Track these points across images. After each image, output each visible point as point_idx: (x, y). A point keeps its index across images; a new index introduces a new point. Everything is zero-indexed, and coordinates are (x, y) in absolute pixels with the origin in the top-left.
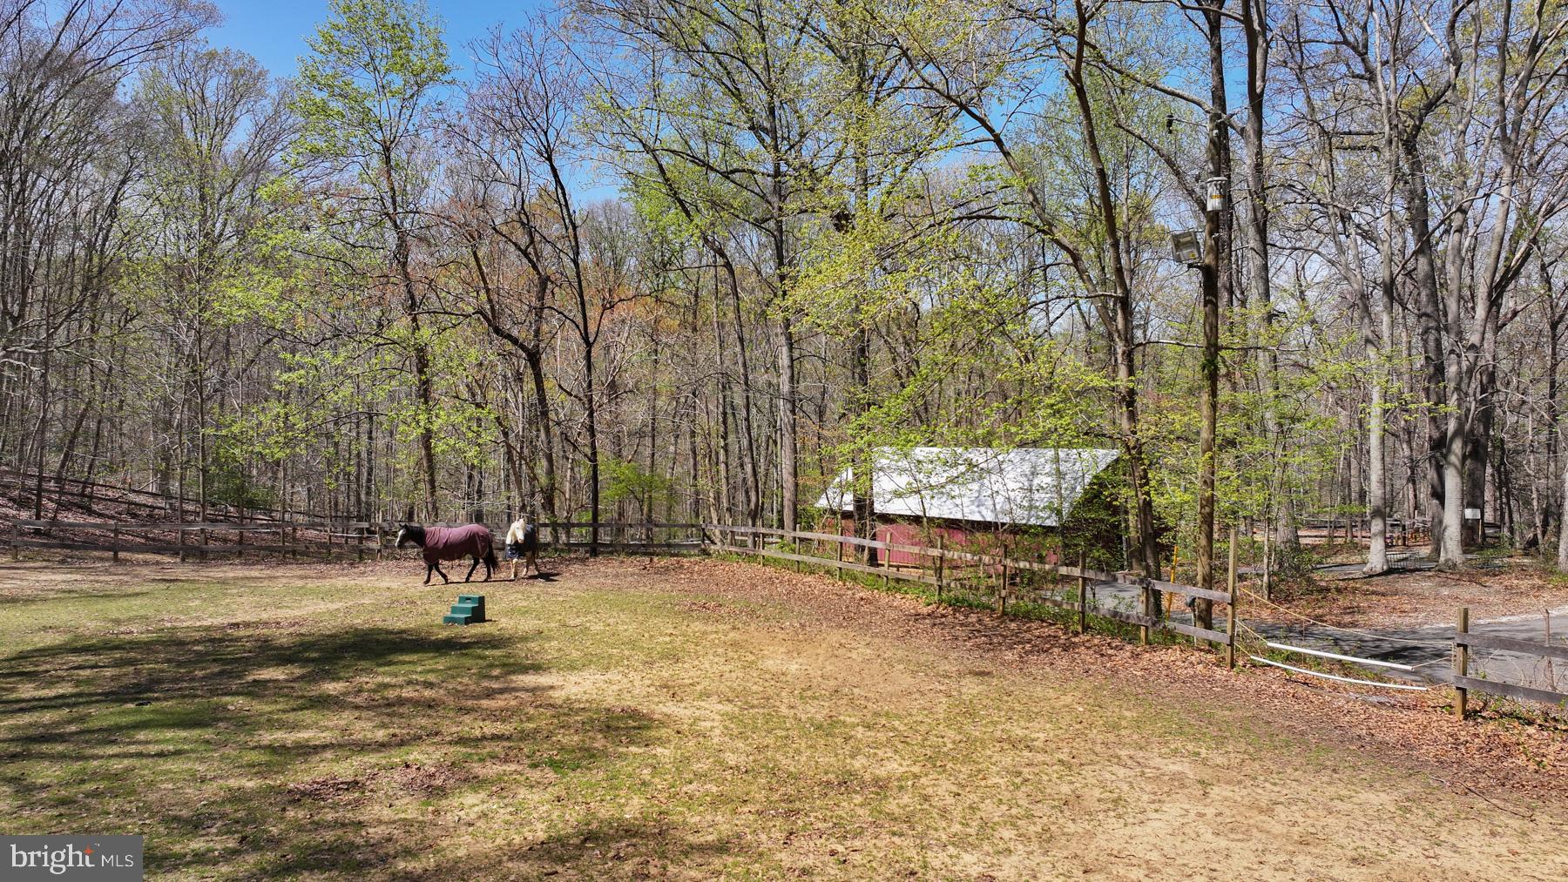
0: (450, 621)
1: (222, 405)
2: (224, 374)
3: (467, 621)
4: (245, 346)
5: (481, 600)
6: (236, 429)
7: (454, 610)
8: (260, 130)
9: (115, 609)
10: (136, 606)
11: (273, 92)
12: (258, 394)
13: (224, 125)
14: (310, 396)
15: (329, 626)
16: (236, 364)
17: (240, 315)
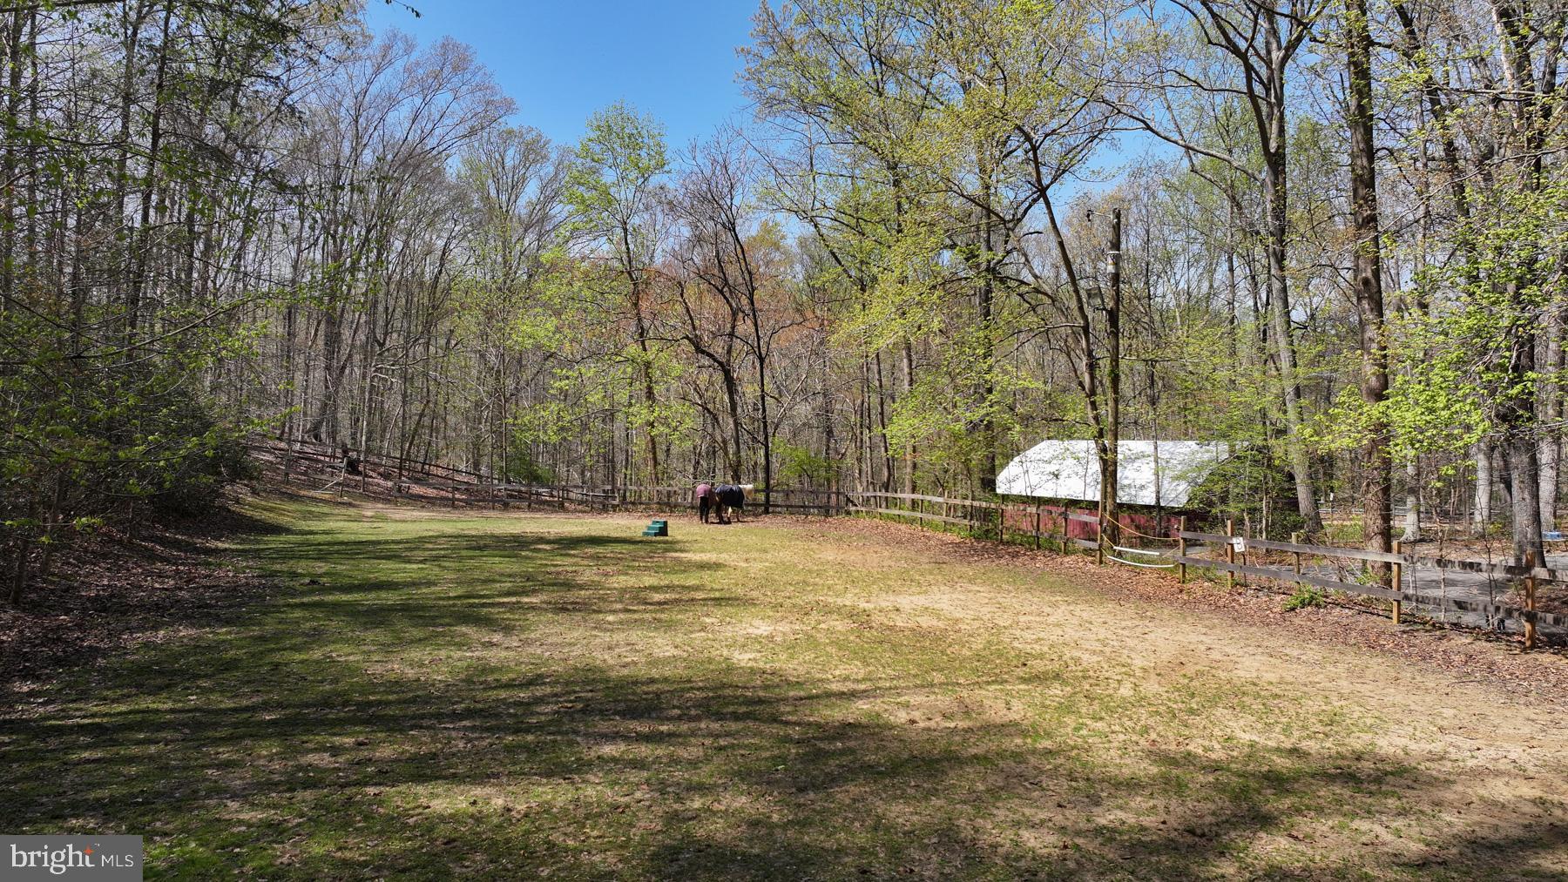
0: (646, 534)
1: (517, 405)
2: (518, 384)
3: (656, 535)
4: (531, 361)
5: (665, 523)
6: (526, 419)
7: (649, 528)
8: (543, 189)
9: (459, 525)
10: (471, 525)
11: (554, 156)
12: (540, 399)
13: (516, 187)
14: (572, 398)
15: (574, 535)
16: (527, 375)
17: (529, 343)
